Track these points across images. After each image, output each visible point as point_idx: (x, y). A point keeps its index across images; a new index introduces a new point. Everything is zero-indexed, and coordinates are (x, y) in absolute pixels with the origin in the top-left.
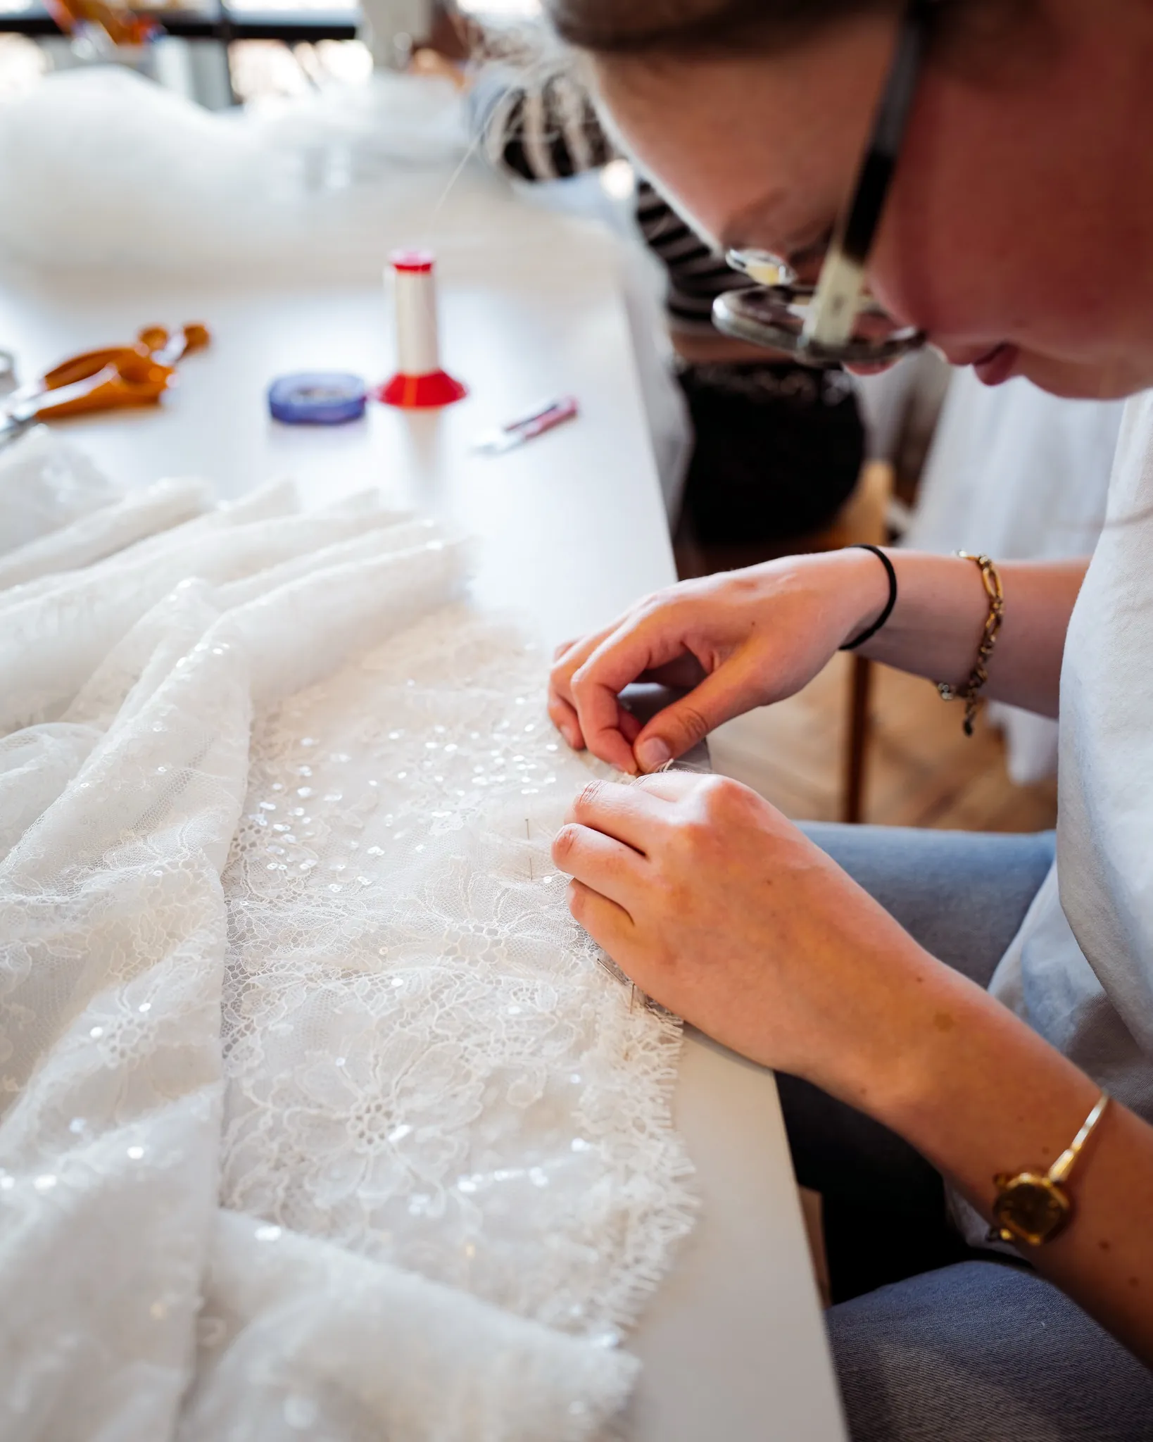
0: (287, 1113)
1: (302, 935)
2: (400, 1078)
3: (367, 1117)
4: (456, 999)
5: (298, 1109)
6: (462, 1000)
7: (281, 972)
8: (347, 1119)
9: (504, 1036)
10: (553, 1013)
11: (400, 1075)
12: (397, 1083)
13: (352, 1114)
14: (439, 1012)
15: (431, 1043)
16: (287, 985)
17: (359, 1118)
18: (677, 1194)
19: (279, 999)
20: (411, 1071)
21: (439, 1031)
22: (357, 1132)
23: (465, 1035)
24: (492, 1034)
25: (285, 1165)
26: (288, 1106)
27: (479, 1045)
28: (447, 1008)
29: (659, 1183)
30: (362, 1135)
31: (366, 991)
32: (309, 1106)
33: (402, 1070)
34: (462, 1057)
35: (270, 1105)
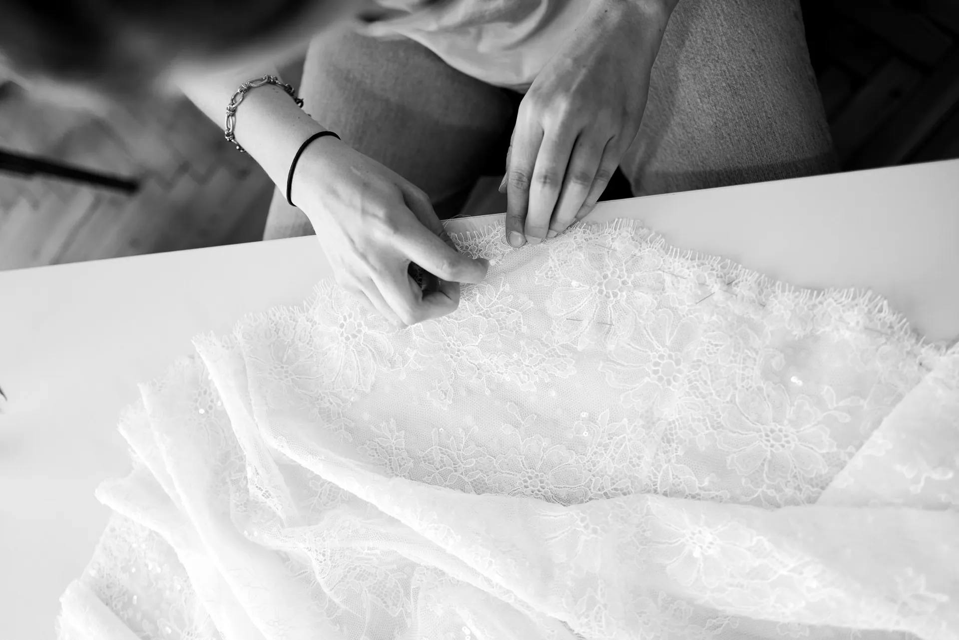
0: (767, 481)
1: (632, 462)
2: (751, 422)
3: (772, 442)
4: (709, 386)
5: (764, 475)
6: (709, 383)
7: (660, 476)
8: (771, 451)
9: (741, 366)
10: (731, 337)
11: (748, 421)
12: (753, 423)
13: (769, 449)
14: (715, 397)
15: (735, 404)
16: (671, 474)
17: (772, 446)
18: (863, 301)
19: (679, 479)
20: (746, 416)
21: (728, 398)
22: (780, 447)
23: (734, 385)
24: (738, 371)
25: (799, 485)
26: (763, 481)
27: (743, 380)
28: (713, 392)
29: (852, 307)
30: (783, 446)
31: (689, 432)
32: (762, 470)
33: (746, 420)
34: (747, 389)
35: (760, 490)
